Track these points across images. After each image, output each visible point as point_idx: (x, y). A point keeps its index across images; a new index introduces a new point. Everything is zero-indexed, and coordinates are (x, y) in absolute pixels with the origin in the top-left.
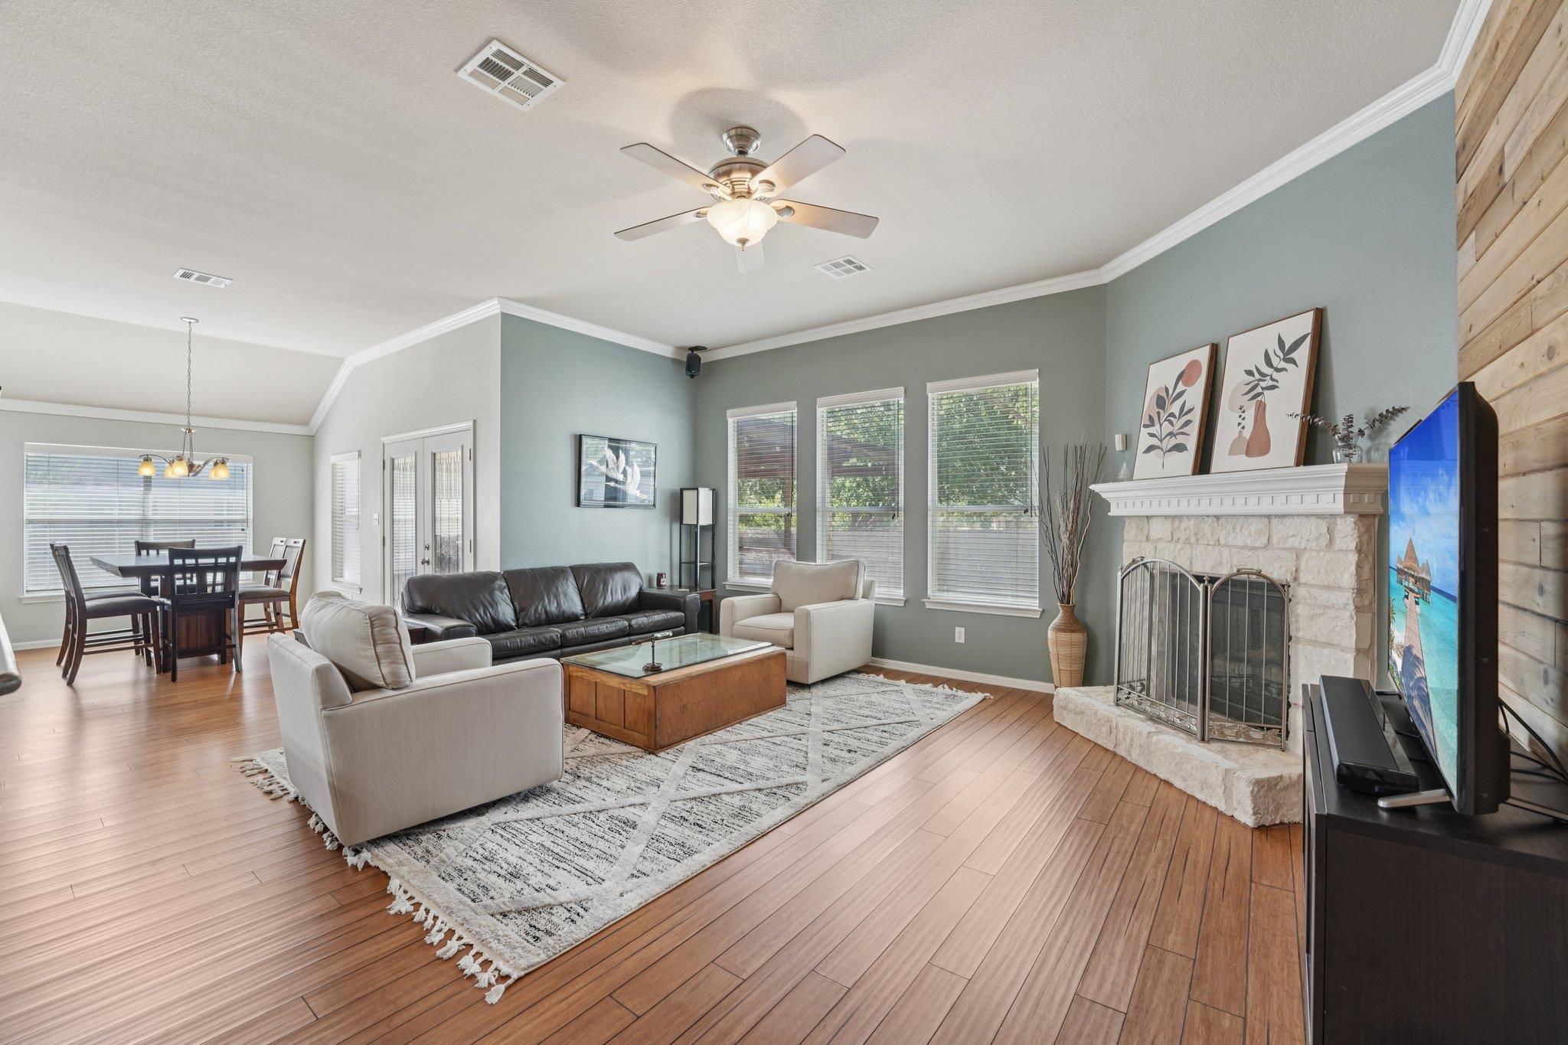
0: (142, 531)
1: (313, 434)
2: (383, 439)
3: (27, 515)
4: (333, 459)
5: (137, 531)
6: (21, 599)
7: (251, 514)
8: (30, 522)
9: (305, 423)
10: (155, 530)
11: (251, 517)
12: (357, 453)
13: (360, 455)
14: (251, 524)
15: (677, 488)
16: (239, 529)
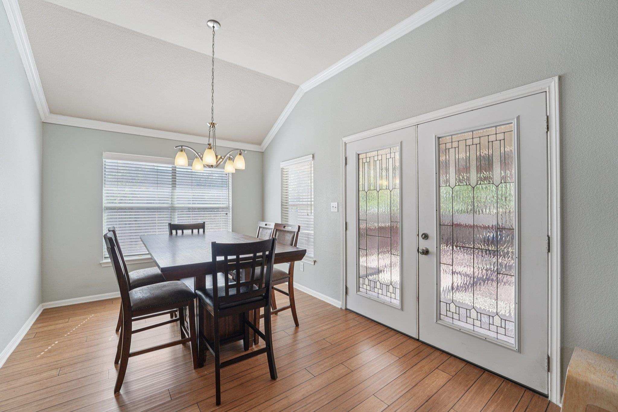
0: (171, 215)
1: (263, 151)
2: (345, 139)
3: (105, 204)
4: (282, 165)
5: (168, 214)
6: (101, 264)
7: (231, 203)
8: (108, 208)
9: (260, 144)
10: (178, 214)
11: (231, 206)
12: (312, 156)
13: (313, 157)
14: (231, 210)
16: (224, 214)
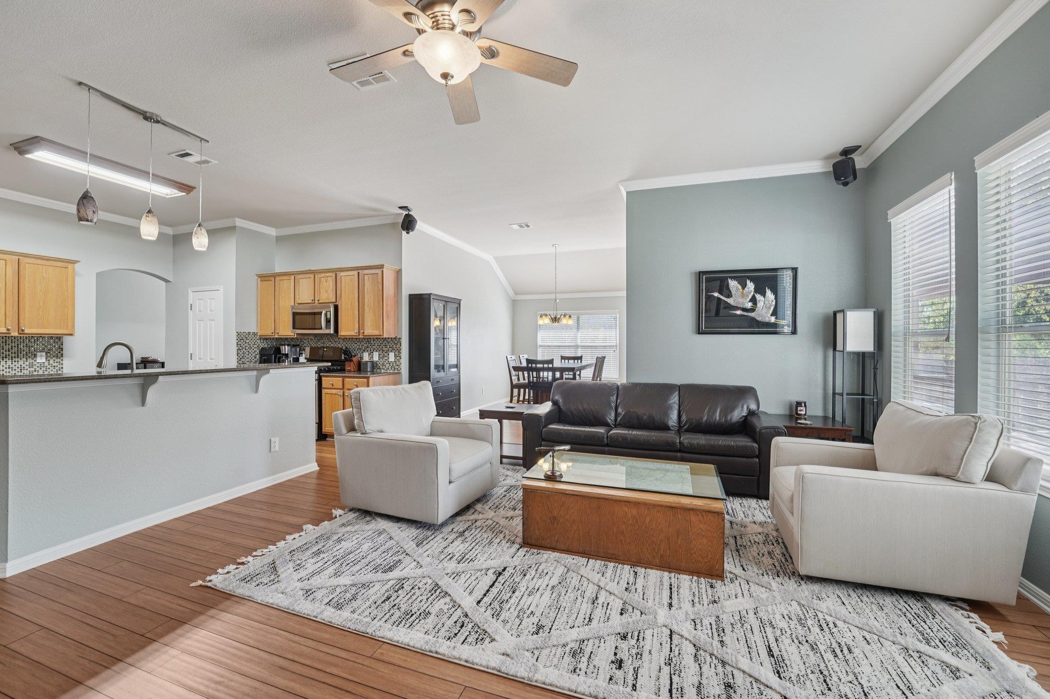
11: (618, 344)
15: (830, 312)
